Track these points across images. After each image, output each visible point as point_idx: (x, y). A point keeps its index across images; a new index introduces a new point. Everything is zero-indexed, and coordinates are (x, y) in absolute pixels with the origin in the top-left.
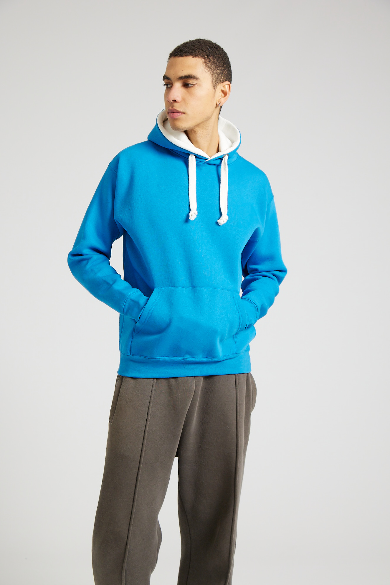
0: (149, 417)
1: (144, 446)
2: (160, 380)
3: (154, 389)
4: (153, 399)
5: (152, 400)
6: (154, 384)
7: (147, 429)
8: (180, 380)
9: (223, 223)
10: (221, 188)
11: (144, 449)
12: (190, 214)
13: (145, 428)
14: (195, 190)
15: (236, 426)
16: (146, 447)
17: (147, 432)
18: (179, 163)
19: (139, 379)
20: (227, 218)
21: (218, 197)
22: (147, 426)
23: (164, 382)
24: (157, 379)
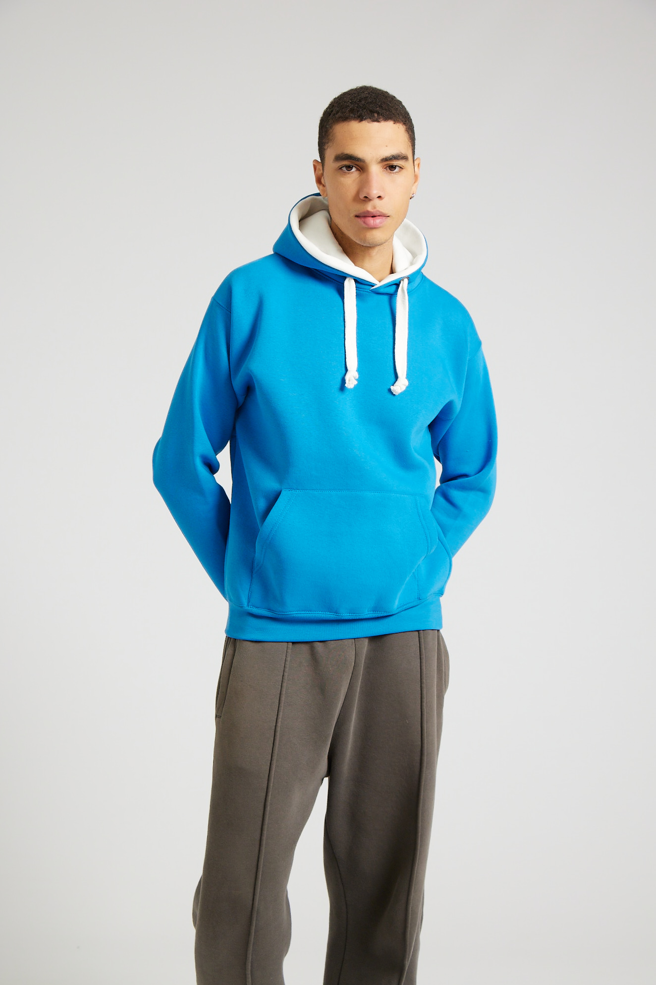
0: (282, 704)
1: (276, 752)
2: (297, 646)
3: (289, 659)
4: (288, 675)
5: (286, 677)
6: (289, 651)
7: (279, 724)
8: (332, 645)
9: (400, 392)
10: (396, 334)
11: (275, 757)
12: (347, 378)
13: (276, 723)
14: (355, 336)
15: (420, 720)
16: (277, 755)
17: (278, 729)
18: (328, 292)
19: (264, 643)
20: (406, 383)
21: (392, 348)
22: (280, 720)
23: (305, 648)
24: (294, 643)
